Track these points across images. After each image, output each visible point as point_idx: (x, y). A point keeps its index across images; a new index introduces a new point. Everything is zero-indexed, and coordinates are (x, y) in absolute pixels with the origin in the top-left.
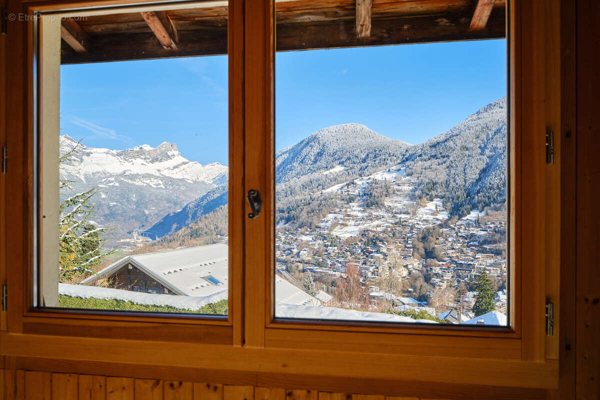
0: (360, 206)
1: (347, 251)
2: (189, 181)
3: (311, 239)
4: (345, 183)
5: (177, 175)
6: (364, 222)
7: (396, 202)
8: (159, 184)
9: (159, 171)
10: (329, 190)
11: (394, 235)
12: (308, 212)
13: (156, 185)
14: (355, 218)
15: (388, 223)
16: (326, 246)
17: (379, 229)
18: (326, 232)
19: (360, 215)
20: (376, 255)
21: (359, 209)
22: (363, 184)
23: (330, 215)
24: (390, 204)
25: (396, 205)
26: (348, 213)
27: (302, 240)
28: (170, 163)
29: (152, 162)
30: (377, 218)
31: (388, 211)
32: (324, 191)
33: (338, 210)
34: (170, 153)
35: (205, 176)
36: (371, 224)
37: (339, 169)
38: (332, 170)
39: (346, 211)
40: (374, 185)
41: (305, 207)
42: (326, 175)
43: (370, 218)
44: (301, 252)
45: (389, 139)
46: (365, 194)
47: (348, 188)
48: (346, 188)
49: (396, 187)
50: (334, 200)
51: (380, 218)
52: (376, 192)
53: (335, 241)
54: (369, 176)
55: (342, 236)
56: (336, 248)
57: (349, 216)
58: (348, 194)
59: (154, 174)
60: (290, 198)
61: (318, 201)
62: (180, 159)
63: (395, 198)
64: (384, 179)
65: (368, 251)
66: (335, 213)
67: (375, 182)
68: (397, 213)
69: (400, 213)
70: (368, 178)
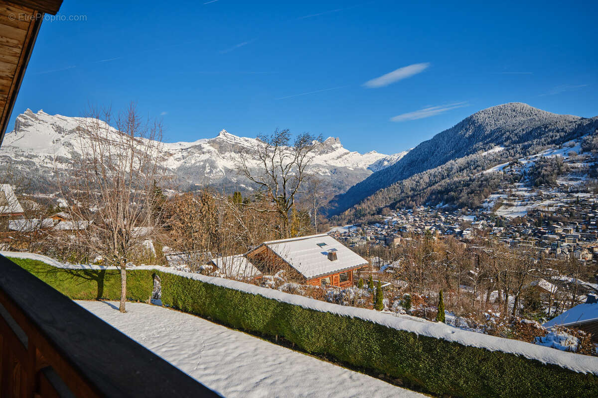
0: (525, 186)
1: (515, 231)
2: (350, 169)
3: (472, 220)
4: (508, 163)
5: (339, 164)
6: (532, 202)
7: (571, 180)
8: (326, 172)
9: (326, 161)
10: (490, 171)
11: (571, 215)
12: (468, 194)
13: (323, 173)
14: (522, 199)
15: (562, 202)
16: (491, 226)
17: (551, 209)
18: (489, 212)
19: (527, 195)
20: (550, 236)
21: (526, 189)
22: (529, 162)
23: (492, 195)
24: (564, 183)
25: (570, 183)
26: (513, 193)
27: (463, 220)
28: (334, 154)
29: (320, 154)
30: (549, 197)
31: (561, 190)
32: (484, 172)
33: (502, 190)
34: (334, 146)
35: (363, 163)
36: (541, 204)
37: (498, 149)
38: (490, 151)
39: (510, 191)
40: (542, 163)
41: (464, 188)
42: (485, 156)
43: (540, 198)
44: (464, 231)
45: (557, 115)
46: (532, 174)
47: (511, 168)
48: (509, 168)
49: (569, 164)
50: (496, 180)
51: (552, 198)
52: (546, 170)
53: (500, 222)
54: (535, 154)
55: (508, 216)
56: (502, 228)
57: (514, 196)
58: (512, 174)
59: (322, 164)
60: (448, 180)
61: (478, 181)
62: (342, 150)
63: (570, 176)
64: (554, 157)
65: (540, 232)
66: (498, 193)
67: (544, 160)
68: (573, 192)
69: (578, 192)
70: (534, 156)
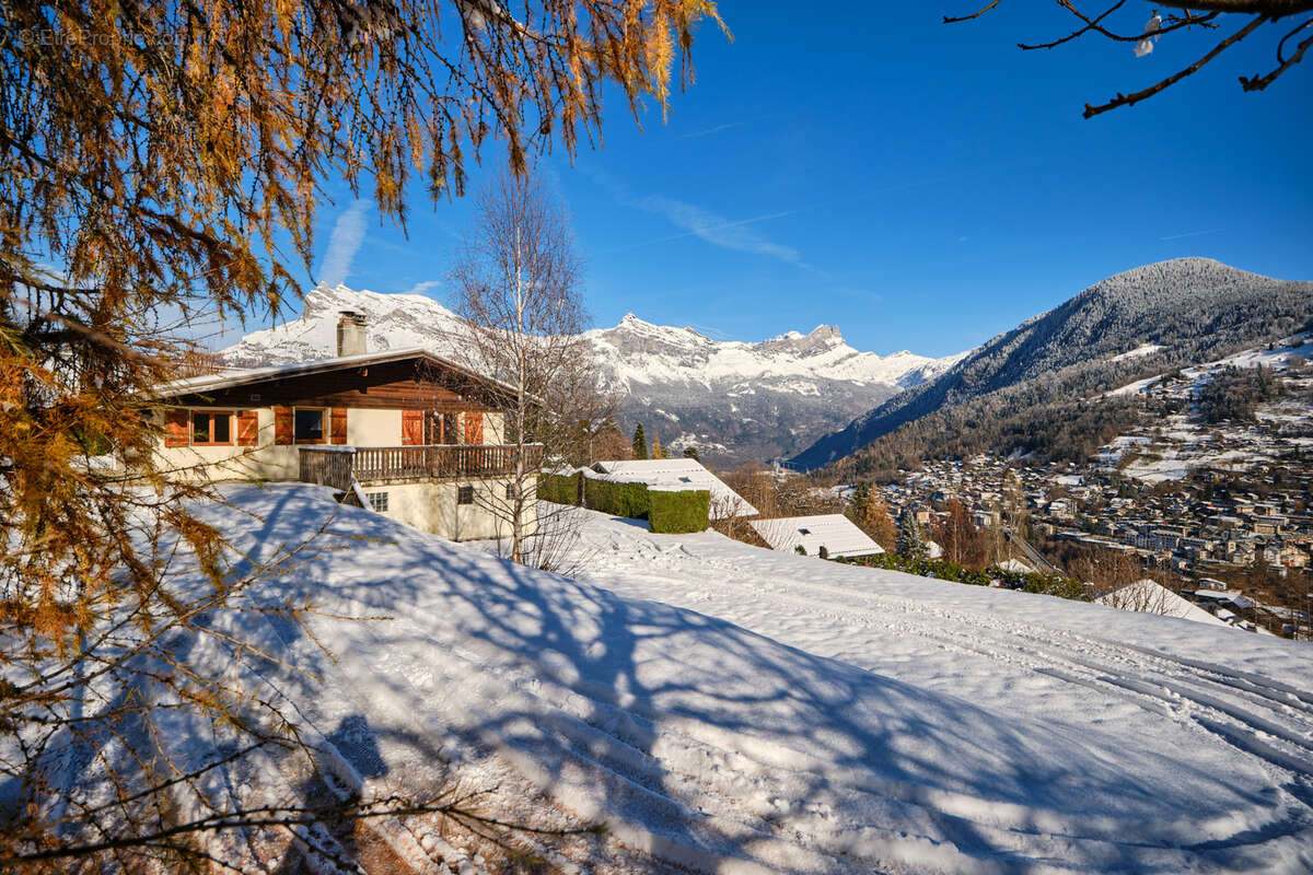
0: (1190, 421)
1: (1154, 507)
2: (858, 384)
3: (1076, 483)
4: (1159, 377)
5: (838, 374)
6: (1201, 453)
7: (1287, 412)
8: (812, 390)
9: (812, 369)
10: (1121, 391)
11: (1277, 479)
12: (1072, 433)
13: (808, 391)
14: (1179, 445)
15: (1265, 455)
16: (1110, 496)
17: (1237, 468)
18: (1110, 470)
19: (1191, 438)
20: (1224, 518)
21: (1191, 426)
22: (1201, 377)
23: (1121, 438)
24: (1272, 417)
25: (1286, 418)
26: (1163, 435)
27: (1057, 483)
28: (829, 357)
29: (802, 356)
30: (1235, 445)
31: (1262, 432)
32: (1109, 394)
33: (1140, 429)
34: (828, 342)
35: (884, 374)
36: (1218, 457)
37: (1147, 349)
38: (1130, 354)
39: (1158, 431)
40: (1228, 378)
41: (1065, 423)
42: (1117, 363)
43: (1218, 445)
44: (1053, 504)
45: (1278, 282)
46: (1205, 398)
47: (1165, 386)
48: (1160, 386)
49: (1286, 381)
50: (1130, 410)
51: (1242, 446)
52: (1234, 392)
53: (1128, 488)
54: (1216, 360)
55: (1147, 478)
56: (1130, 501)
57: (1164, 440)
58: (1164, 398)
59: (805, 375)
60: (1038, 407)
61: (1093, 411)
62: (845, 350)
63: (1285, 405)
64: (1255, 366)
65: (1205, 510)
66: (1132, 435)
67: (1233, 371)
68: (1289, 436)
69: (1298, 435)
70: (1214, 364)
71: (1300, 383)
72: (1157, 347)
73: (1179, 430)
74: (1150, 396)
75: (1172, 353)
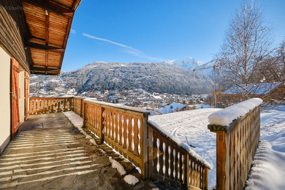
0: (45, 90)
4: (39, 82)
6: (47, 96)
7: (60, 89)
14: (43, 94)
15: (57, 96)
19: (45, 93)
21: (45, 91)
22: (46, 83)
23: (31, 93)
24: (58, 90)
25: (59, 90)
30: (52, 94)
31: (56, 92)
33: (35, 92)
36: (50, 96)
38: (32, 77)
39: (39, 92)
40: (51, 83)
43: (49, 94)
46: (47, 86)
47: (40, 84)
49: (59, 84)
50: (33, 88)
52: (52, 86)
57: (40, 94)
58: (40, 86)
63: (59, 88)
64: (55, 82)
66: (34, 93)
67: (52, 82)
68: (60, 92)
69: (61, 92)
70: (48, 81)
71: (61, 85)
72: (38, 77)
73: (43, 92)
74: (37, 85)
75: (41, 78)
